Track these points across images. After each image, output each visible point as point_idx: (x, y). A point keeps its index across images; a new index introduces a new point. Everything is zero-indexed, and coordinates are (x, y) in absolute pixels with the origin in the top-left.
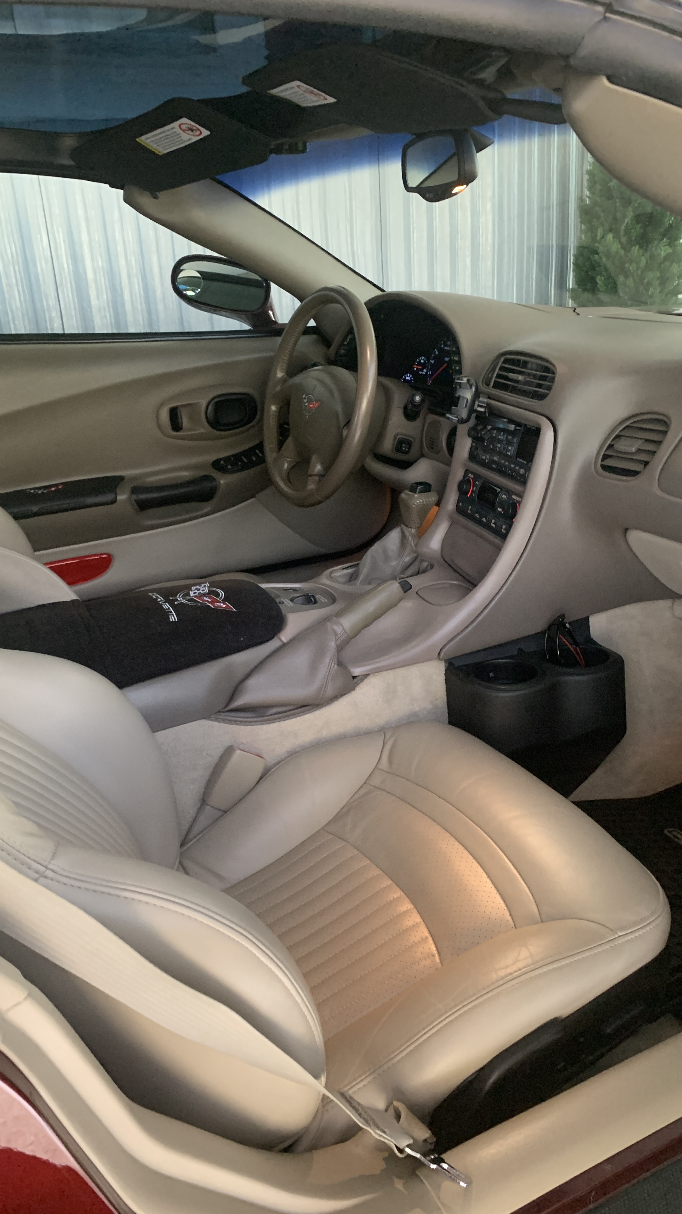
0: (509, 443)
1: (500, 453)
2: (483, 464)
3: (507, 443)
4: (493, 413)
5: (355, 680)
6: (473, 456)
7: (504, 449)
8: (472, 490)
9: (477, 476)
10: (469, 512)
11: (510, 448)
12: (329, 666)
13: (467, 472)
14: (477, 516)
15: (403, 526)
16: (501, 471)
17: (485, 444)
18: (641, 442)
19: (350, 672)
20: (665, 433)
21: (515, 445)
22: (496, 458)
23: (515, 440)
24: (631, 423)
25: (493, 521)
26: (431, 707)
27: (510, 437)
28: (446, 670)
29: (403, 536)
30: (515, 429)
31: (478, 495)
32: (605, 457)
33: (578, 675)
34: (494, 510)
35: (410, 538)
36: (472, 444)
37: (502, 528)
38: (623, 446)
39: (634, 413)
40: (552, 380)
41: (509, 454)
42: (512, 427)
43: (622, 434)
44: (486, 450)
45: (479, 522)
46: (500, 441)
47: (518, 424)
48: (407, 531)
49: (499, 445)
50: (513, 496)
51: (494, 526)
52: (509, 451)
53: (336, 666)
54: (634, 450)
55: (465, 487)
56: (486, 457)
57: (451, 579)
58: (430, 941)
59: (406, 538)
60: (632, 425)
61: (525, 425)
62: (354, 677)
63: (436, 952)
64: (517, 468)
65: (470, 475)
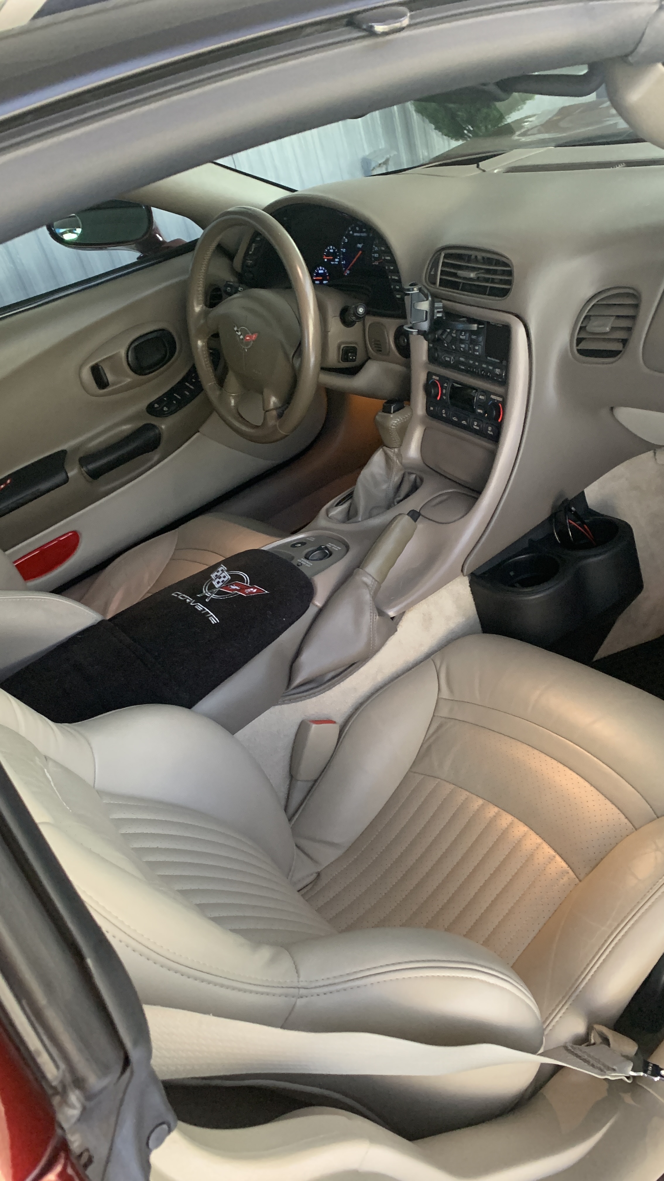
0: (473, 342)
1: (465, 354)
2: (447, 365)
3: (471, 343)
4: (451, 315)
5: (395, 620)
6: (432, 358)
7: (470, 349)
8: (443, 393)
9: (443, 379)
10: (444, 415)
11: (477, 348)
12: (371, 619)
13: (429, 375)
14: (455, 419)
15: (385, 448)
16: (470, 371)
17: (446, 345)
18: (613, 319)
19: (388, 616)
20: (636, 306)
21: (482, 344)
22: (462, 359)
23: (481, 339)
24: (597, 301)
25: (476, 423)
26: (464, 620)
27: (474, 337)
28: (470, 583)
29: (388, 458)
30: (478, 327)
31: (451, 398)
32: (579, 341)
33: (595, 556)
34: (474, 411)
35: (395, 458)
36: (428, 346)
37: (488, 430)
38: (595, 326)
39: (600, 290)
40: (510, 273)
41: (478, 353)
42: (475, 327)
43: (590, 314)
44: (448, 351)
45: (458, 425)
46: (462, 341)
47: (479, 322)
48: (390, 452)
49: (463, 346)
50: (493, 397)
51: (478, 428)
52: (477, 351)
53: (378, 617)
54: (608, 329)
55: (433, 391)
56: (450, 358)
57: (447, 489)
58: (558, 858)
59: (390, 458)
60: (599, 303)
61: (488, 323)
62: (392, 618)
63: (569, 869)
64: (491, 368)
65: (434, 377)
